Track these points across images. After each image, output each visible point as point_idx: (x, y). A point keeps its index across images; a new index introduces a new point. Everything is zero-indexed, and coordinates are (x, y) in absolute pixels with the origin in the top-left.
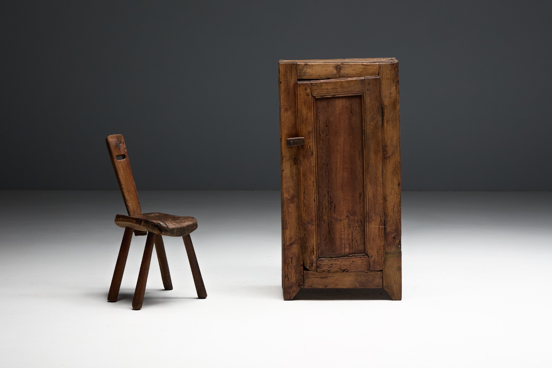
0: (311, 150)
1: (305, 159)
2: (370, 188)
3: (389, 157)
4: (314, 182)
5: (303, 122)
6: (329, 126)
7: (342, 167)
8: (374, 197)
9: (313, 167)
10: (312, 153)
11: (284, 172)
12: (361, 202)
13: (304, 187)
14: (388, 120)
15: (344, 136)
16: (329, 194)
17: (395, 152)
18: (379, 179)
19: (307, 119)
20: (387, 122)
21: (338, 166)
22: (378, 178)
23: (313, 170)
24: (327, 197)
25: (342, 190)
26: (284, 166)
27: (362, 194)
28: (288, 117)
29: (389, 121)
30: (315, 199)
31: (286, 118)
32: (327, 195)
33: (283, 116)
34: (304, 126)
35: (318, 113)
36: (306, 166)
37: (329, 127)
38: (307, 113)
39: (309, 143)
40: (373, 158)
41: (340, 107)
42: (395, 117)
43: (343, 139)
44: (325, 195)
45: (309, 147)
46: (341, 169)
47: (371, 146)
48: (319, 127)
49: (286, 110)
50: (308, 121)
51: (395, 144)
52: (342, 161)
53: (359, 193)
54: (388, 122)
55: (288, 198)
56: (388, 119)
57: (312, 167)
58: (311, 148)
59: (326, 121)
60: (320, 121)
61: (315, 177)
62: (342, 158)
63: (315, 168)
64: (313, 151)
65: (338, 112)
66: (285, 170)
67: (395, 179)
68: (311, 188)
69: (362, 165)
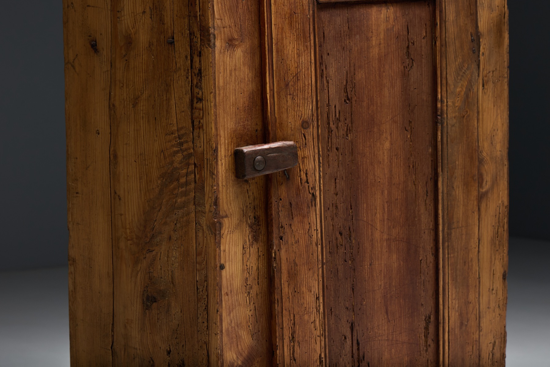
0: (311, 186)
1: (295, 219)
2: (454, 296)
3: (487, 192)
4: (318, 298)
5: (287, 85)
6: (354, 99)
7: (385, 237)
8: (462, 324)
9: (317, 245)
10: (314, 195)
11: (224, 272)
12: (430, 345)
13: (292, 318)
14: (485, 79)
15: (391, 134)
16: (355, 334)
17: (498, 178)
18: (472, 265)
19: (297, 76)
20: (483, 86)
21: (377, 235)
22: (470, 264)
23: (315, 255)
24: (349, 342)
25: (387, 313)
26: (224, 251)
27: (432, 318)
28: (235, 69)
29: (487, 82)
30: (323, 356)
31: (231, 74)
32: (350, 336)
33: (222, 68)
34: (290, 102)
35: (325, 57)
36: (297, 242)
37: (354, 103)
38: (299, 55)
39: (303, 162)
40: (462, 203)
41: (382, 36)
42: (499, 70)
43: (387, 145)
44: (345, 338)
45: (304, 176)
46: (385, 244)
47: (457, 163)
48: (328, 105)
49: (231, 43)
50: (300, 84)
51: (499, 153)
52: (386, 217)
53: (424, 317)
54: (485, 87)
55: (236, 364)
56: (486, 76)
57: (314, 244)
58: (310, 180)
59: (345, 83)
60: (330, 82)
61: (321, 279)
62: (386, 205)
63: (320, 246)
64: (314, 188)
65: (375, 52)
66: (227, 264)
67: (497, 262)
68: (312, 320)
69: (431, 227)
